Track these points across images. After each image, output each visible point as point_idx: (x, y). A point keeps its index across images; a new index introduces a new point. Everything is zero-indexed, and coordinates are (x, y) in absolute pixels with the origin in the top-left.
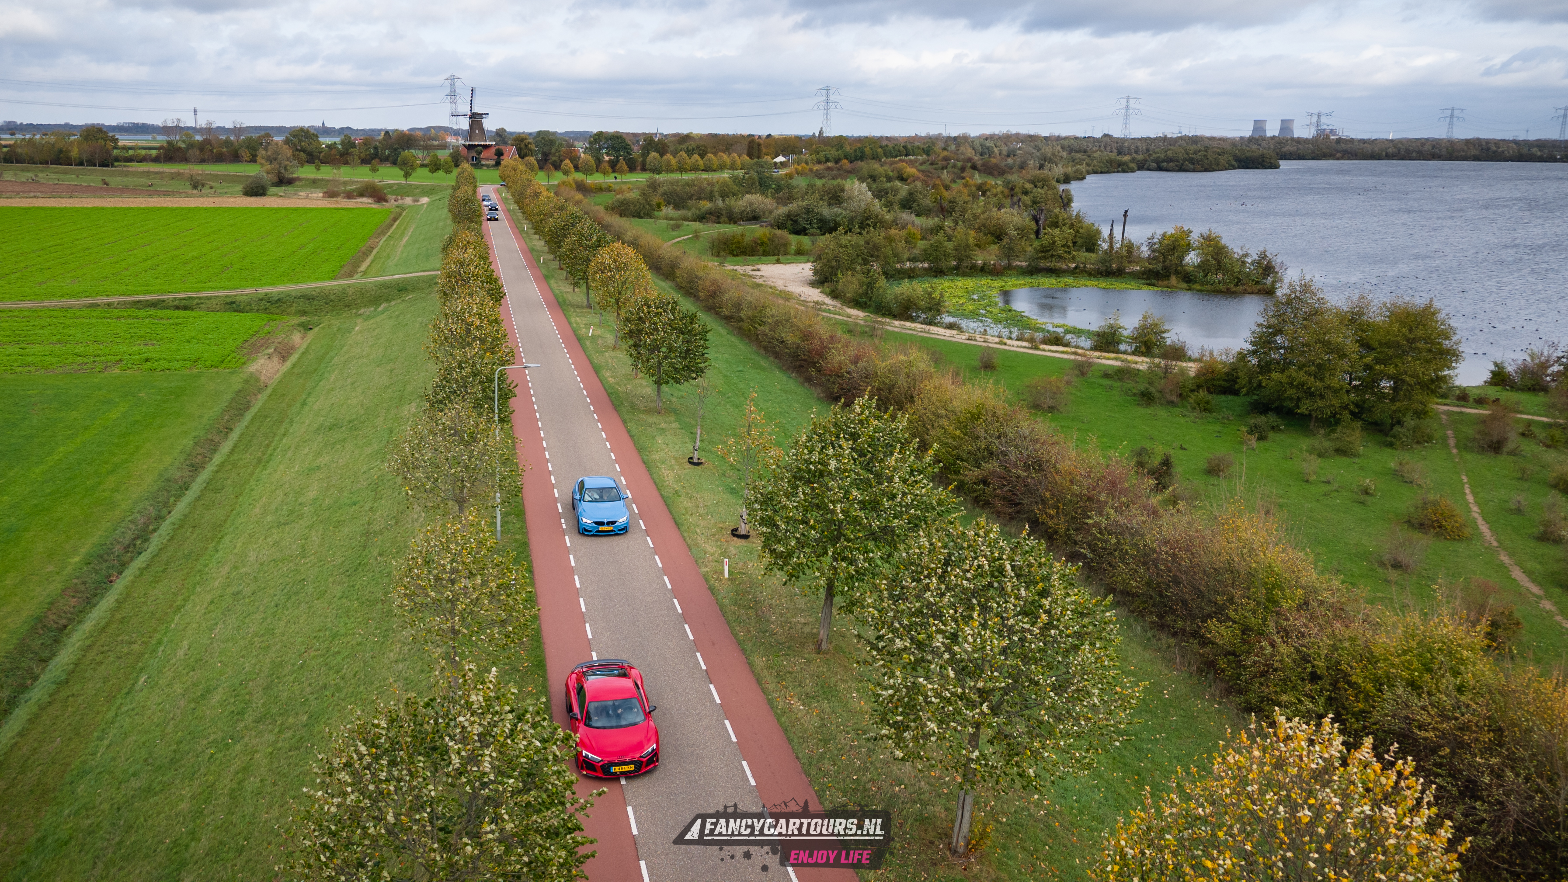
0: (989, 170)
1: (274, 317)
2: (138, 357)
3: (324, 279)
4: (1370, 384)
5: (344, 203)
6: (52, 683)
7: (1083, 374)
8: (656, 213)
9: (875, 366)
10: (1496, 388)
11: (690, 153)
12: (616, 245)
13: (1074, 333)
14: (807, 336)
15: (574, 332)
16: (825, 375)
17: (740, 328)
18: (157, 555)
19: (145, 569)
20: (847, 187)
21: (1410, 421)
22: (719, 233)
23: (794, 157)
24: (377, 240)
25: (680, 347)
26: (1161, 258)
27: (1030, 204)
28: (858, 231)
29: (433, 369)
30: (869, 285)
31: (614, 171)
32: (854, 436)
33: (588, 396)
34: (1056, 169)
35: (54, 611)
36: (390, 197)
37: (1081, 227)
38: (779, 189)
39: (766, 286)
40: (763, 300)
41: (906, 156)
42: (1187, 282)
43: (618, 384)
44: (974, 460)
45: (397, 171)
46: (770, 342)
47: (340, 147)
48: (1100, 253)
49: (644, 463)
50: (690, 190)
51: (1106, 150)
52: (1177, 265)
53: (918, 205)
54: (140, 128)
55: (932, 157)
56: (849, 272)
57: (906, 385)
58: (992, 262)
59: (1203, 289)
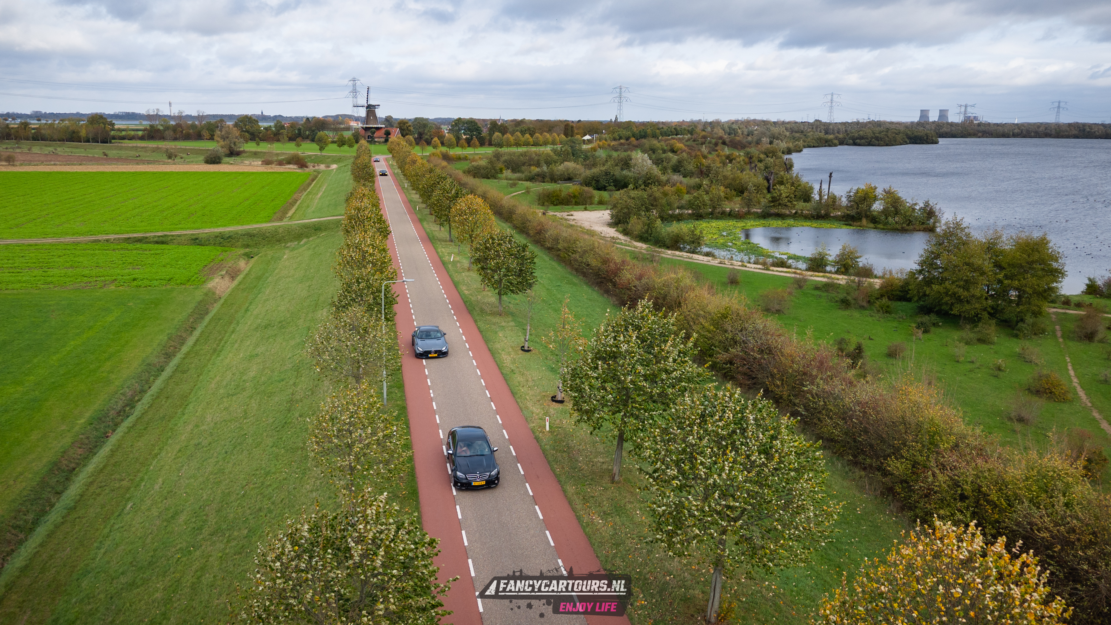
0: (735, 145)
1: (226, 249)
2: (128, 277)
3: (262, 222)
4: (1002, 294)
5: (276, 168)
6: (64, 509)
7: (800, 287)
8: (499, 175)
9: (654, 281)
10: (1090, 296)
11: (523, 133)
12: (470, 196)
13: (794, 259)
14: (606, 261)
17: (558, 256)
18: (140, 418)
19: (131, 427)
20: (633, 157)
21: (1029, 319)
22: (544, 189)
23: (597, 136)
24: (300, 195)
25: (515, 268)
26: (855, 207)
27: (763, 168)
28: (643, 187)
29: (338, 284)
30: (650, 225)
31: (469, 146)
32: (638, 328)
33: (450, 303)
34: (782, 144)
35: (66, 457)
36: (309, 164)
37: (799, 185)
38: (586, 158)
39: (577, 226)
40: (575, 236)
41: (676, 135)
42: (874, 223)
43: (471, 295)
44: (723, 346)
45: (315, 146)
46: (579, 265)
47: (274, 129)
48: (813, 203)
49: (490, 350)
50: (523, 159)
51: (817, 131)
52: (866, 211)
53: (685, 170)
54: (131, 115)
55: (695, 136)
56: (635, 217)
57: (675, 295)
58: (737, 210)
59: (885, 228)
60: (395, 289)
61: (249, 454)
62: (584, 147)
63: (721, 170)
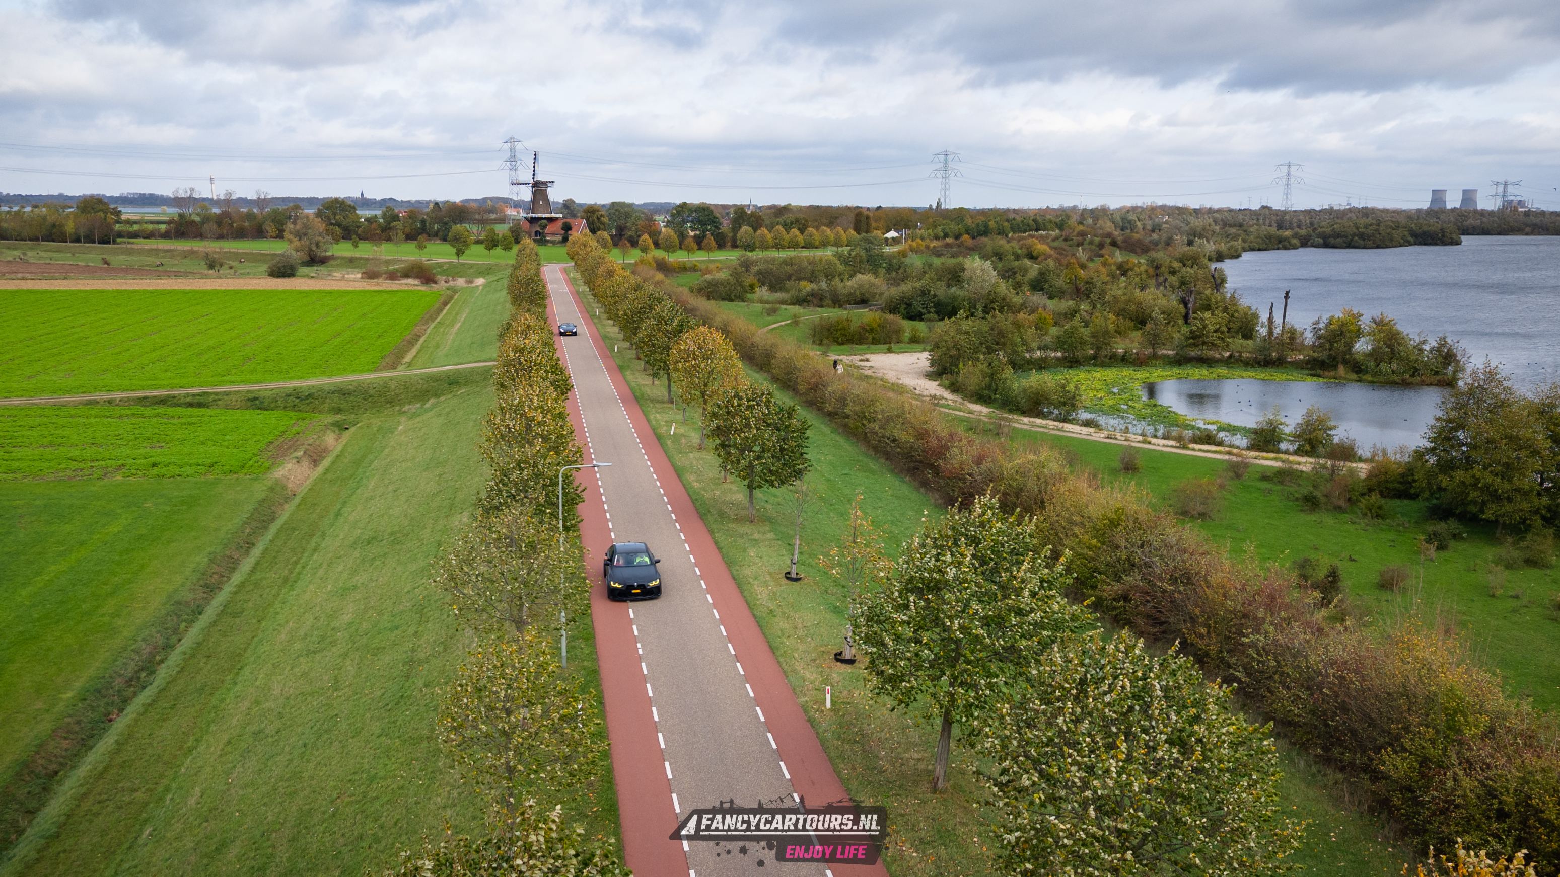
0: (1131, 247)
1: (305, 415)
2: (144, 461)
3: (362, 371)
5: (385, 285)
7: (1238, 476)
8: (749, 296)
9: (1001, 467)
11: (787, 226)
12: (702, 329)
13: (1228, 431)
14: (922, 435)
15: (654, 430)
16: (943, 477)
18: (164, 689)
19: (150, 705)
20: (967, 266)
22: (821, 318)
23: (908, 232)
24: (424, 327)
25: (774, 446)
26: (1328, 346)
27: (1177, 284)
28: (981, 315)
29: (488, 471)
30: (993, 376)
31: (700, 248)
32: (974, 541)
33: (669, 503)
34: (1207, 245)
35: (43, 754)
36: (439, 277)
37: (1236, 311)
38: (890, 268)
39: (876, 378)
40: (872, 393)
41: (1037, 230)
42: (1357, 373)
43: (704, 489)
44: (1113, 572)
45: (448, 248)
46: (879, 441)
47: (381, 221)
48: (1259, 340)
49: (734, 578)
50: (788, 269)
51: (1264, 224)
52: (1345, 353)
53: (1051, 287)
54: (147, 198)
55: (1066, 232)
56: (970, 362)
57: (1036, 488)
58: (1134, 351)
59: (1375, 380)
60: (579, 479)
61: (343, 747)
62: (888, 250)
63: (1109, 287)
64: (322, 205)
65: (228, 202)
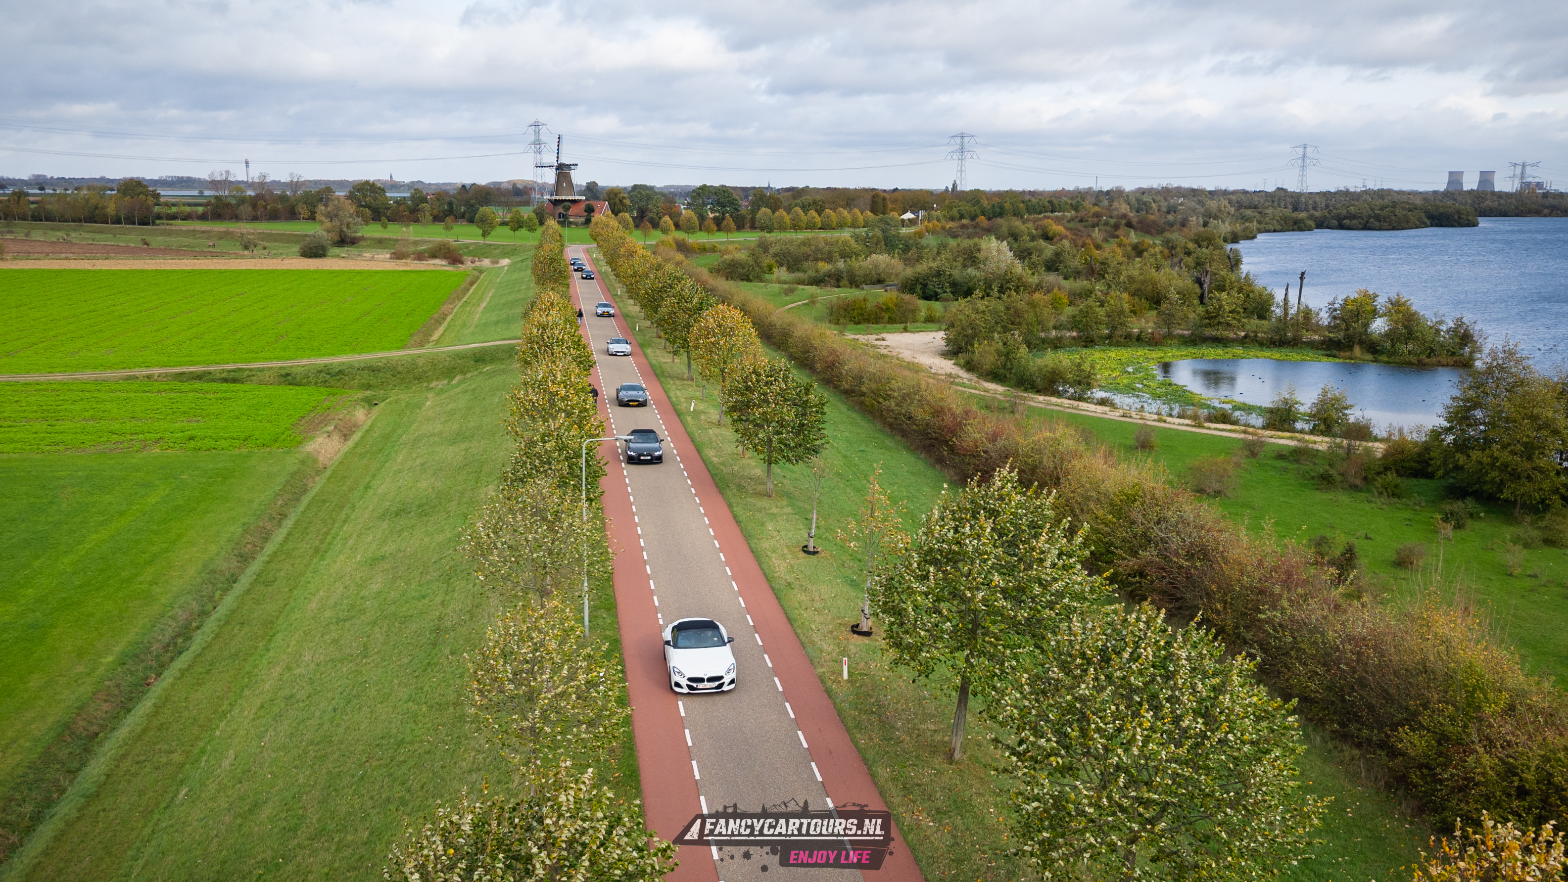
0: (1147, 228)
1: (335, 390)
2: (181, 434)
3: (390, 349)
5: (413, 265)
6: (83, 796)
7: (1254, 454)
8: (767, 276)
9: (1017, 444)
11: (805, 208)
12: (721, 307)
13: (1243, 410)
14: (938, 412)
15: (673, 405)
16: (958, 455)
18: (199, 655)
19: (187, 670)
20: (983, 247)
22: (839, 298)
23: (924, 213)
24: (451, 306)
25: (792, 421)
26: (1343, 326)
27: (1192, 265)
28: (997, 295)
29: (512, 444)
30: (1007, 354)
31: (719, 230)
32: (993, 514)
33: (689, 477)
34: (1222, 226)
36: (466, 258)
37: (1253, 292)
38: (907, 249)
39: (892, 357)
40: (888, 371)
41: (1052, 212)
42: (1373, 353)
43: (722, 464)
44: (1129, 548)
45: (475, 230)
46: (896, 419)
47: (410, 203)
48: (1274, 320)
49: (752, 552)
50: (806, 249)
51: (1279, 206)
52: (1361, 334)
53: (1066, 267)
54: (185, 181)
55: (1082, 213)
56: (986, 342)
57: (1051, 465)
58: (1150, 331)
59: (1391, 360)
61: (371, 712)
62: (904, 231)
63: (1123, 267)
64: (353, 188)
65: (262, 184)
